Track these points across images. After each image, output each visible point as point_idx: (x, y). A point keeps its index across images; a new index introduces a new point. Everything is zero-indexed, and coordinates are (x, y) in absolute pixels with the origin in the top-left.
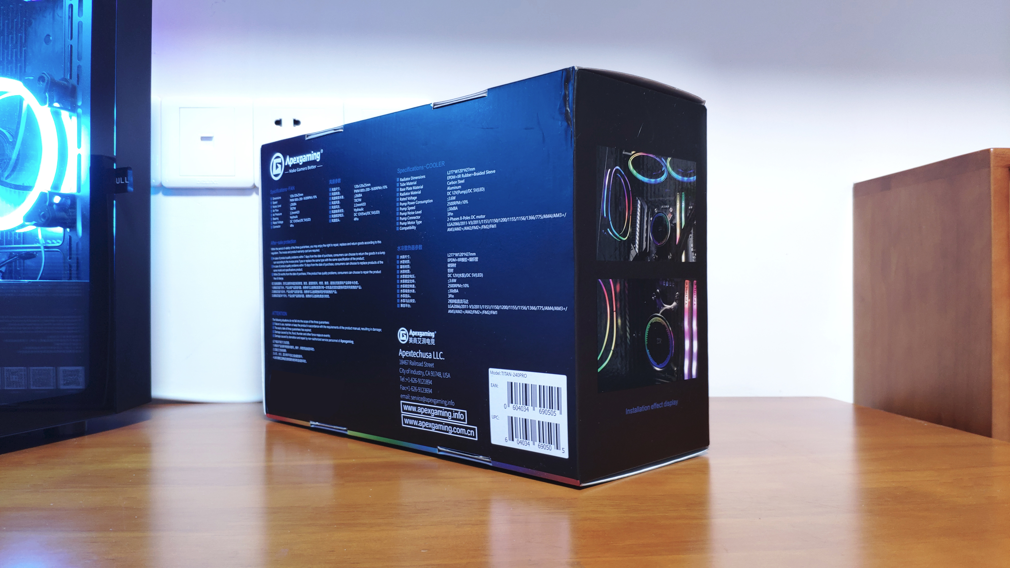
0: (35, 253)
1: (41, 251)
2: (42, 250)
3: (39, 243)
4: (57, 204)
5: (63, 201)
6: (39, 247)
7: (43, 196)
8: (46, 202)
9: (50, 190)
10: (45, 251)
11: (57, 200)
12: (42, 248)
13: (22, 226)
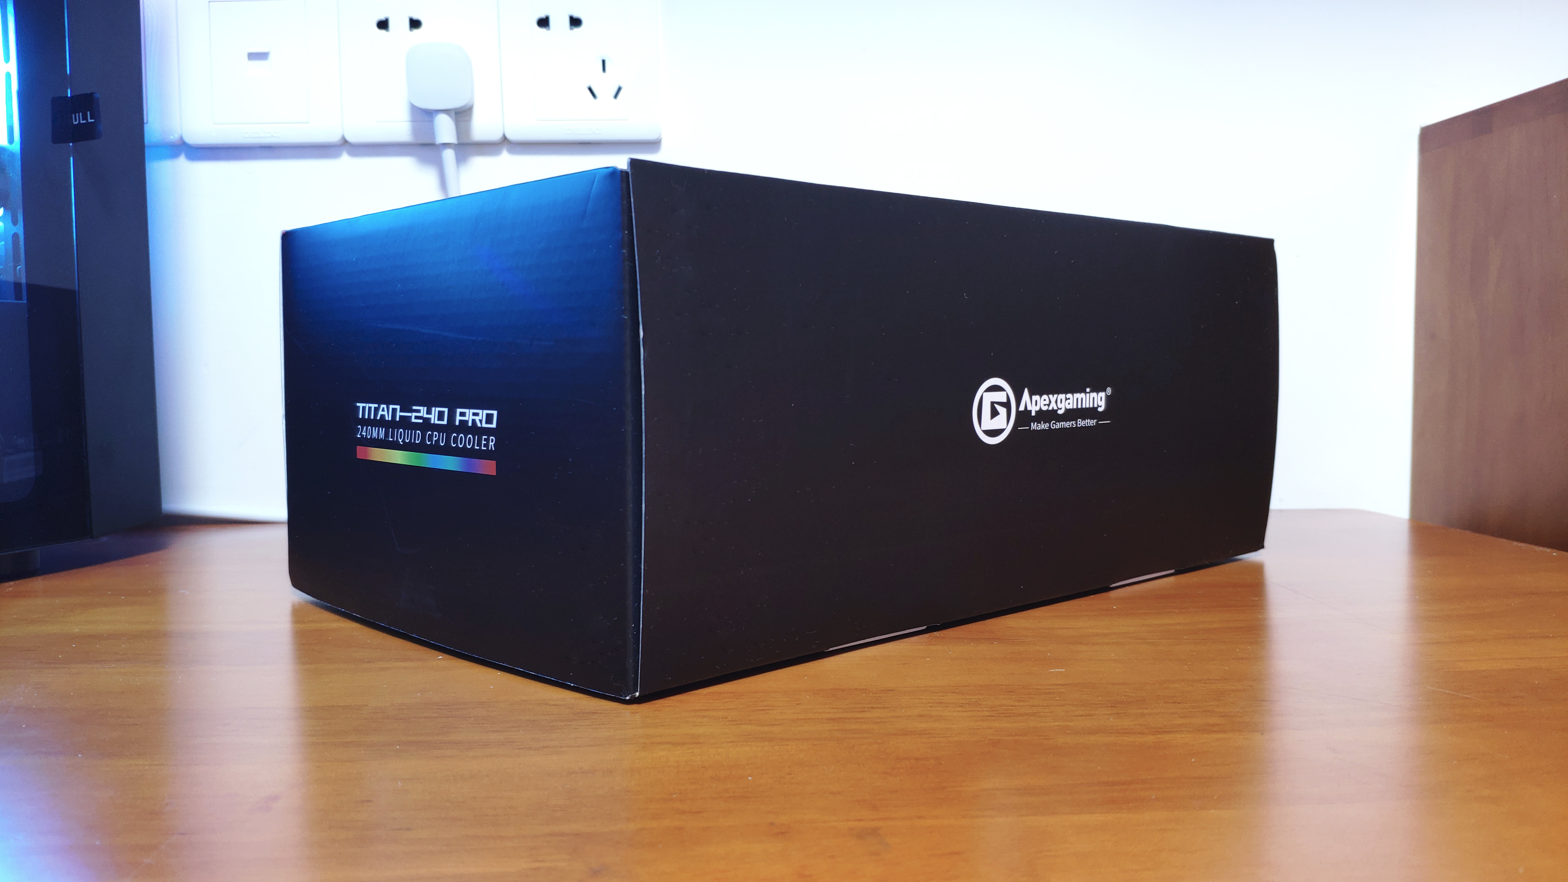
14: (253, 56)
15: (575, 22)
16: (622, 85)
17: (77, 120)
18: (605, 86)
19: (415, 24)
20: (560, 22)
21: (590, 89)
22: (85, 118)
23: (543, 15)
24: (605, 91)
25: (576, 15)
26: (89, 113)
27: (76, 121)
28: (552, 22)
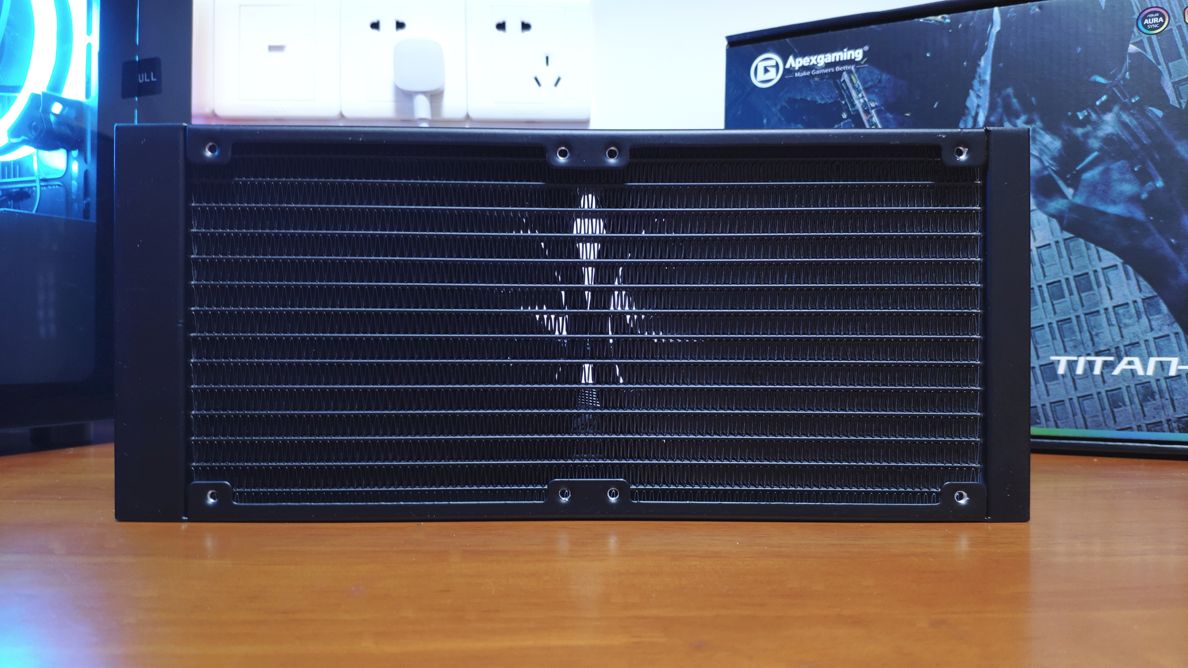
0: (27, 189)
1: (36, 187)
2: (37, 184)
3: (33, 175)
4: (55, 115)
5: (65, 113)
6: (34, 181)
7: (35, 98)
8: (38, 108)
9: (45, 90)
10: (41, 186)
11: (57, 108)
12: (38, 181)
13: (10, 148)
14: (272, 48)
15: (526, 26)
16: (561, 76)
17: (143, 79)
18: (547, 77)
19: (400, 25)
20: (513, 26)
21: (536, 79)
22: (149, 77)
23: (500, 21)
24: (547, 81)
25: (527, 21)
26: (152, 73)
27: (141, 79)
28: (507, 26)
